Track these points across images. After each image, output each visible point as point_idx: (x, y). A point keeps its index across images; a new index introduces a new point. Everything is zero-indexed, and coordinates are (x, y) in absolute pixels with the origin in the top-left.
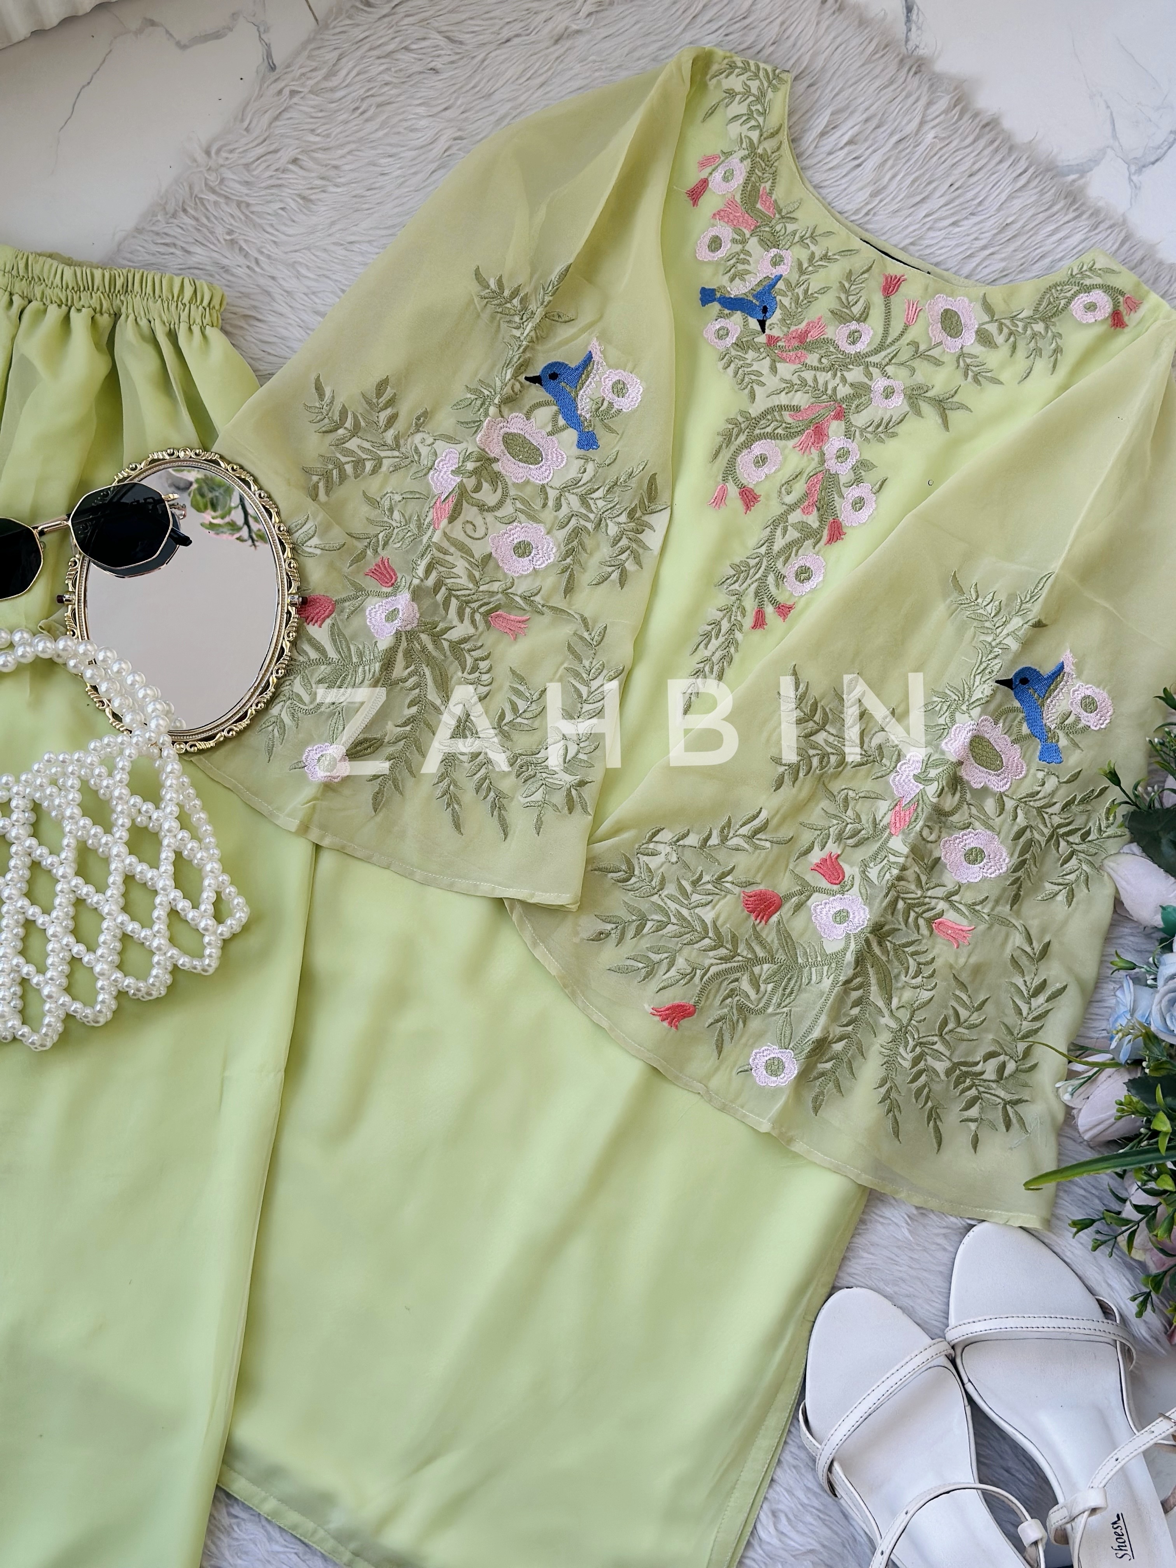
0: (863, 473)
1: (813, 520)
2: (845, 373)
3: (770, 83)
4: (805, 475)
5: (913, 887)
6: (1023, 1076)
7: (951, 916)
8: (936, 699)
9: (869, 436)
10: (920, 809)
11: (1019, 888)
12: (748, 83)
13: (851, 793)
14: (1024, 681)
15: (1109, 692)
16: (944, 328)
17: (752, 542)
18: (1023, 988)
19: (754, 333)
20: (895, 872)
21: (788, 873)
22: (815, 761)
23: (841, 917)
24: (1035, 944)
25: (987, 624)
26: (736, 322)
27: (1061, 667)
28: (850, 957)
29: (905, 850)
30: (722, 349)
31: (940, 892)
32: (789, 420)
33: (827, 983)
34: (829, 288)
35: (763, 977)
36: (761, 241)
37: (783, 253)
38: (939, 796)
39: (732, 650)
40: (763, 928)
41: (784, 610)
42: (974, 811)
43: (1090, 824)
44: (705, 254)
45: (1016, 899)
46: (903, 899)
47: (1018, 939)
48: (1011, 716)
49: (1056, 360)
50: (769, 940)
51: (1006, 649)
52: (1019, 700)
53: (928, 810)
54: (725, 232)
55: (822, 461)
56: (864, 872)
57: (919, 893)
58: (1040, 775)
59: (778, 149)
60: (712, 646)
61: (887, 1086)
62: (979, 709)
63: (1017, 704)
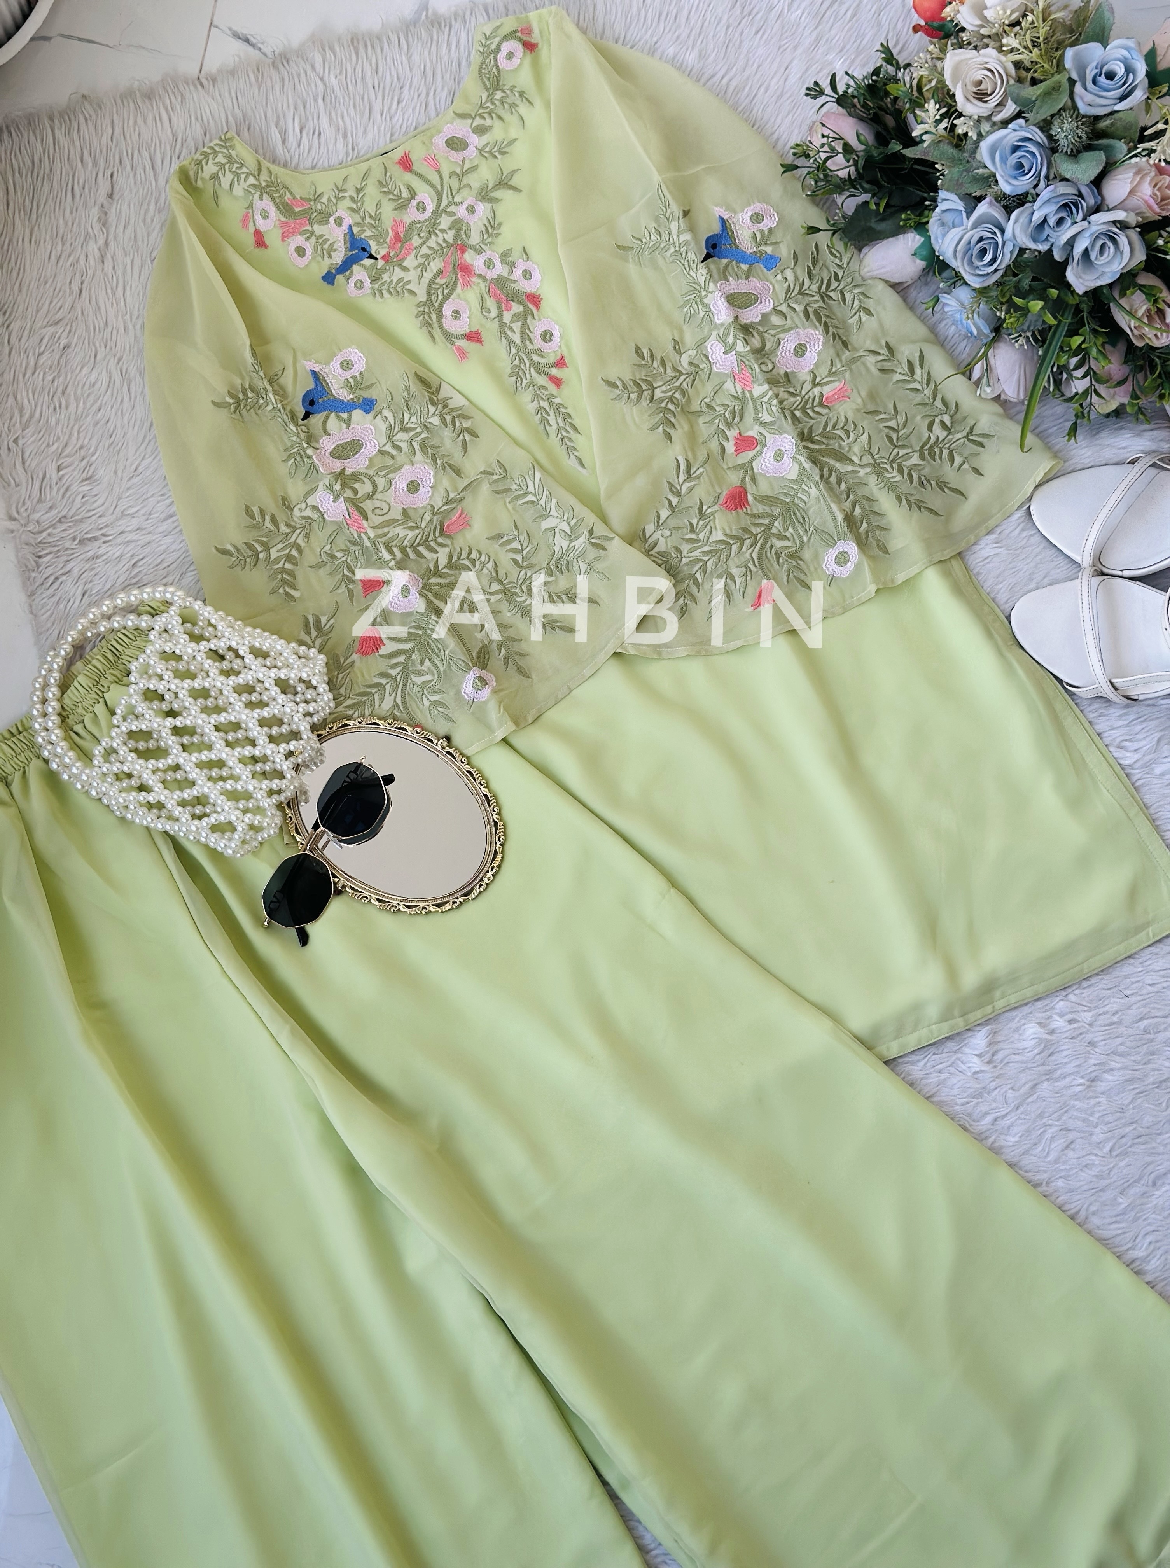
0: (510, 259)
1: (517, 308)
2: (440, 227)
3: (226, 147)
4: (486, 296)
5: (792, 399)
6: (958, 416)
7: (827, 390)
8: (685, 310)
9: (490, 240)
10: (747, 362)
11: (840, 337)
12: (216, 160)
13: (706, 400)
14: (714, 246)
15: (759, 202)
16: (456, 150)
17: (503, 353)
18: (904, 378)
19: (373, 266)
20: (775, 402)
21: (728, 472)
22: (670, 406)
23: (779, 456)
24: (882, 352)
25: (662, 246)
26: (359, 272)
27: (722, 219)
28: (807, 465)
29: (766, 386)
30: (369, 291)
31: (807, 387)
32: (442, 281)
33: (814, 491)
34: (380, 201)
35: (782, 531)
36: (321, 222)
37: (337, 214)
38: (747, 344)
39: (564, 410)
40: (751, 510)
41: (561, 363)
42: (772, 332)
43: (832, 270)
44: (302, 262)
45: (845, 344)
46: (795, 409)
47: (871, 360)
48: (730, 268)
49: (526, 99)
50: (761, 511)
51: (686, 243)
52: (725, 258)
53: (751, 357)
54: (298, 240)
55: (484, 278)
56: (761, 423)
57: (799, 398)
58: (779, 277)
59: (270, 172)
60: (552, 420)
61: (903, 498)
62: (711, 284)
63: (725, 261)
